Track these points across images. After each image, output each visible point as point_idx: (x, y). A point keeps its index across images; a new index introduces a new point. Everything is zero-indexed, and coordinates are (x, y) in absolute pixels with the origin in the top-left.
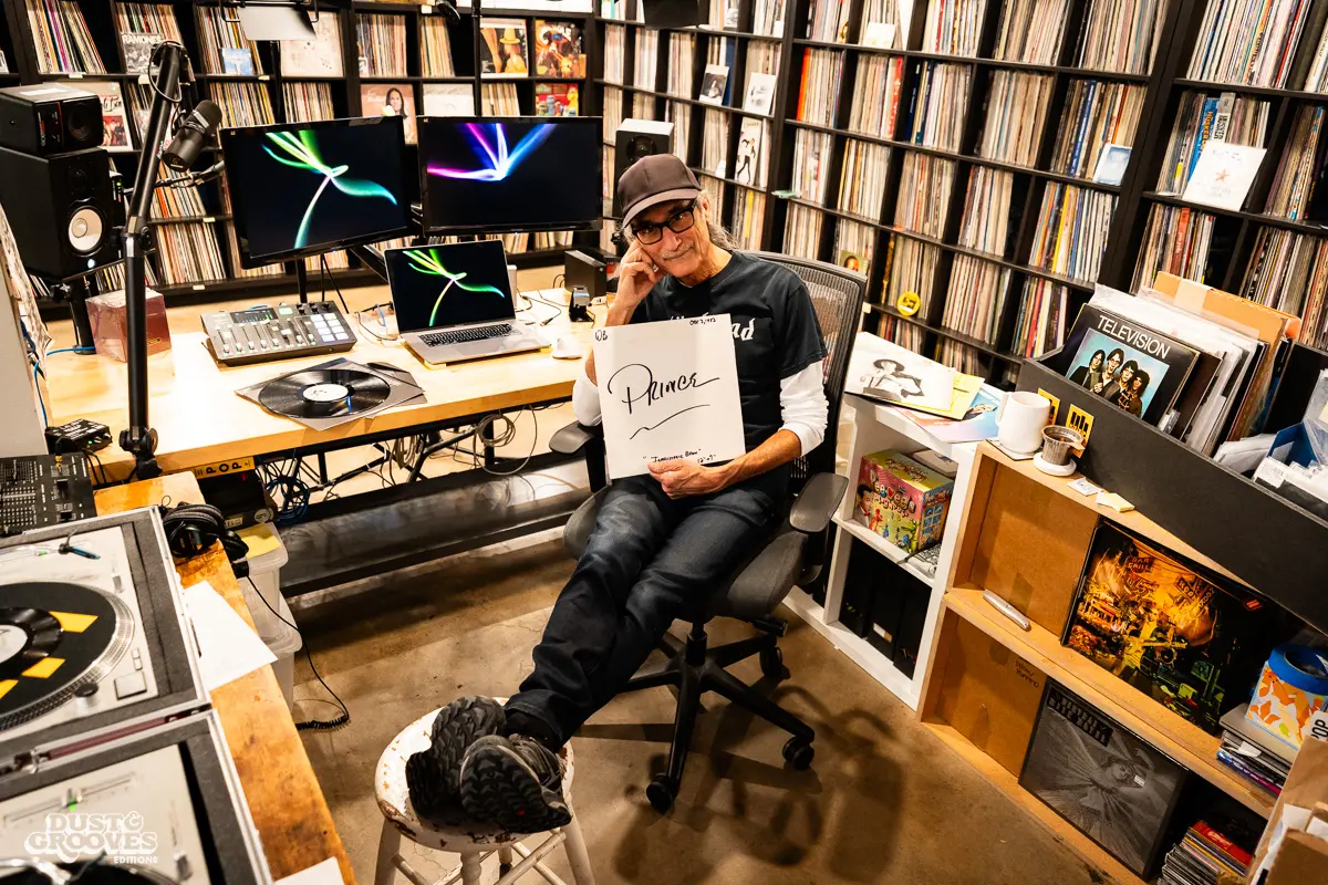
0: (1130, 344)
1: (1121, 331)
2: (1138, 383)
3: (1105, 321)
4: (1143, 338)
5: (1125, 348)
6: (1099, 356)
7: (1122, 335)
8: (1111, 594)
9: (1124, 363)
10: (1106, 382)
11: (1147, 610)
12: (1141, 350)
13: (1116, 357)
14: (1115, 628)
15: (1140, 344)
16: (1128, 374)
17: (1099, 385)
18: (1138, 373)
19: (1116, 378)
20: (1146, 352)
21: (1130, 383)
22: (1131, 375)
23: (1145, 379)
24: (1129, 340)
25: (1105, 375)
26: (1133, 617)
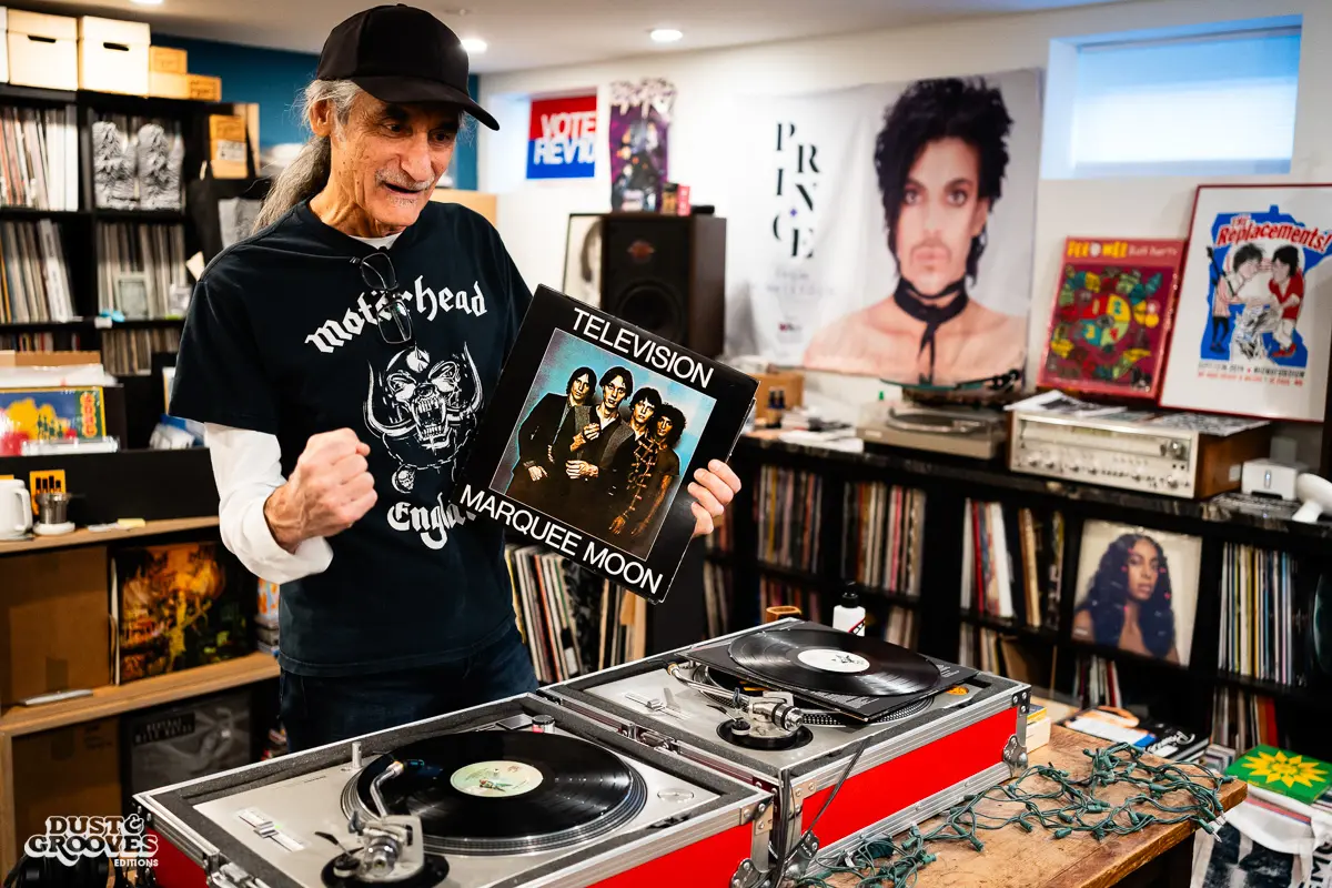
0: (641, 361)
1: (619, 338)
2: (665, 426)
3: (585, 319)
4: (662, 352)
5: (629, 366)
6: (584, 378)
7: (621, 344)
8: (143, 606)
9: (634, 392)
10: (605, 423)
11: (175, 597)
12: (663, 372)
13: (618, 381)
14: (155, 634)
15: (660, 361)
16: (644, 410)
17: (593, 427)
18: (661, 410)
19: (622, 417)
20: (671, 375)
21: (651, 425)
22: (649, 413)
23: (678, 420)
24: (636, 354)
25: (601, 412)
26: (167, 612)
